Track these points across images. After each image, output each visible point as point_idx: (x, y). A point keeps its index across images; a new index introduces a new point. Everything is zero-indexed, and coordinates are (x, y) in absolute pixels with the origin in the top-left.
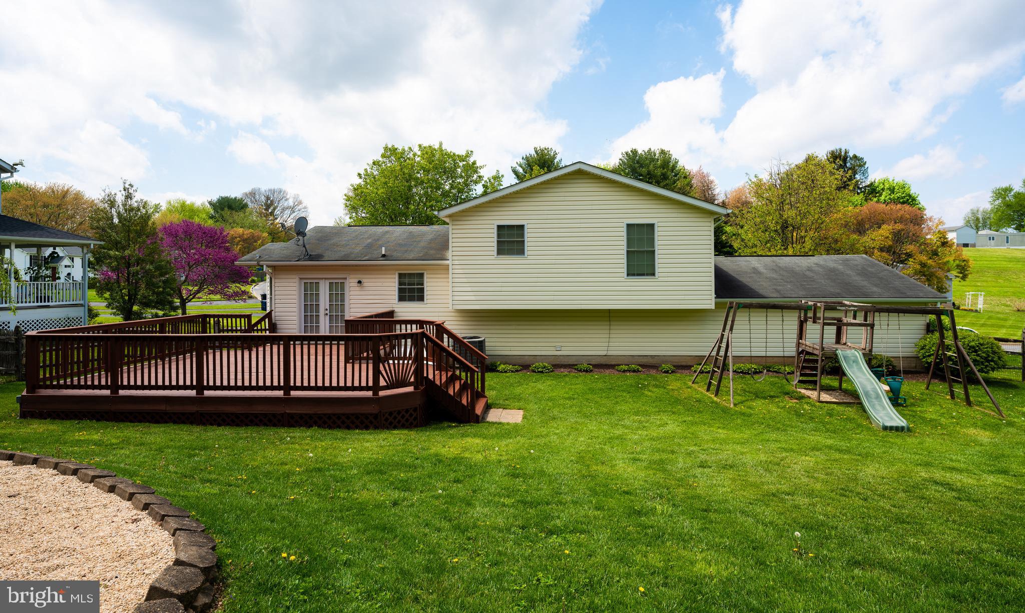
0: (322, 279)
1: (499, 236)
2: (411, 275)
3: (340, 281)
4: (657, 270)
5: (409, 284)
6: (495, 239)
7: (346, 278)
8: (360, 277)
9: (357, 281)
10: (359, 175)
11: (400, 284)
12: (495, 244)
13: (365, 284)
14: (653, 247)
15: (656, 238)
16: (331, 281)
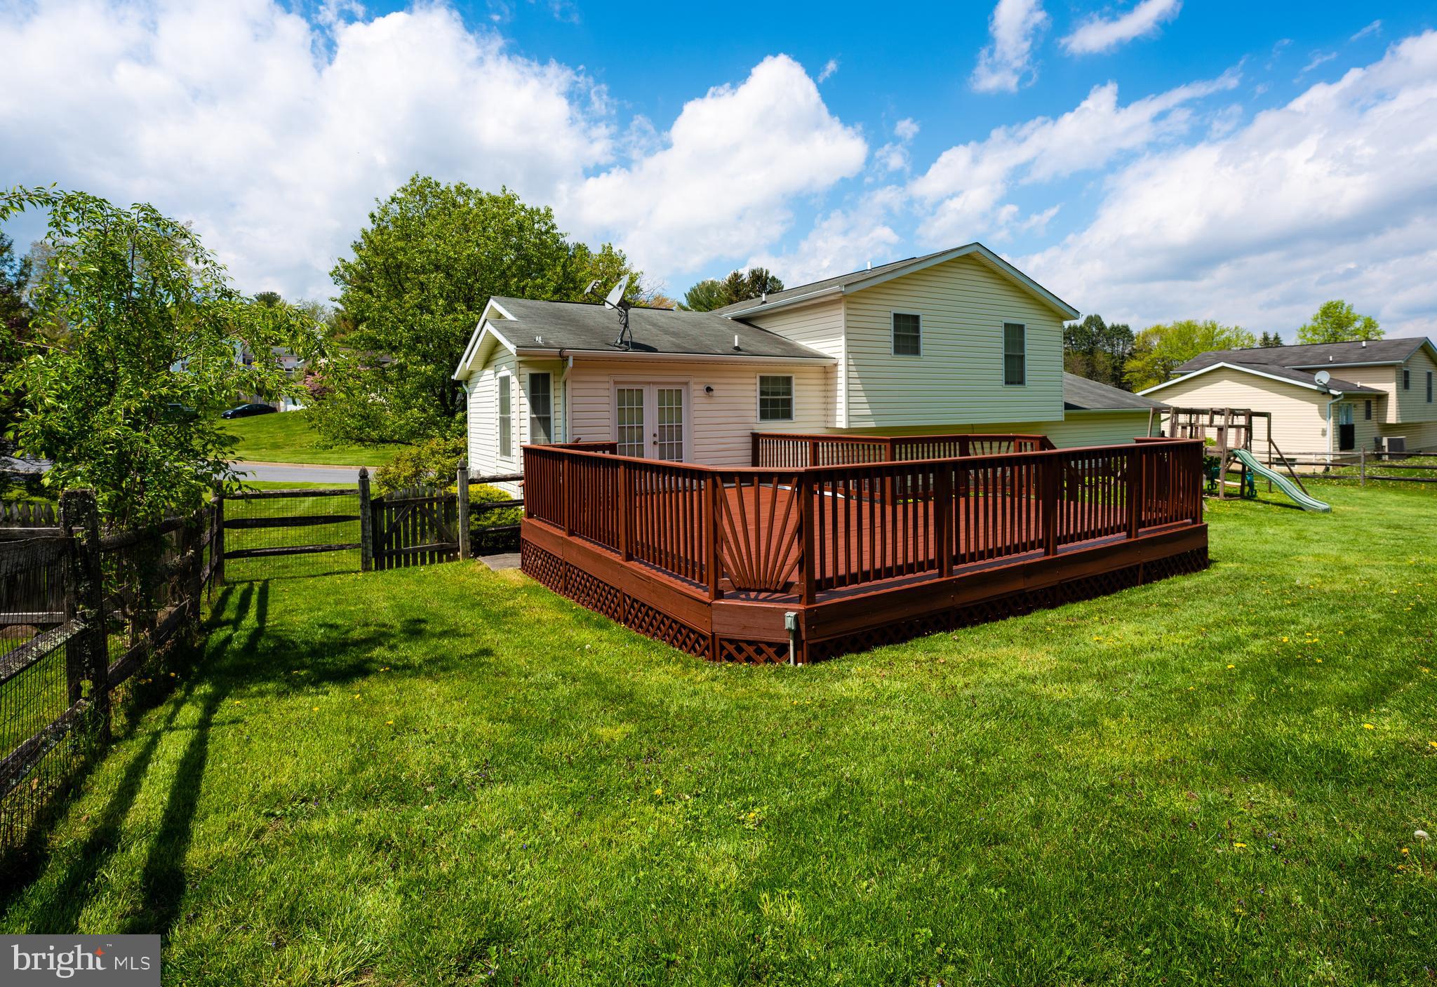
0: (649, 383)
1: (896, 328)
2: (775, 379)
3: (674, 388)
4: (1027, 378)
5: (773, 394)
6: (892, 333)
7: (686, 383)
8: (709, 381)
9: (703, 387)
10: (372, 216)
11: (762, 393)
12: (892, 339)
13: (715, 393)
14: (1023, 351)
15: (1026, 341)
16: (662, 387)
